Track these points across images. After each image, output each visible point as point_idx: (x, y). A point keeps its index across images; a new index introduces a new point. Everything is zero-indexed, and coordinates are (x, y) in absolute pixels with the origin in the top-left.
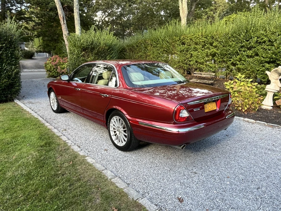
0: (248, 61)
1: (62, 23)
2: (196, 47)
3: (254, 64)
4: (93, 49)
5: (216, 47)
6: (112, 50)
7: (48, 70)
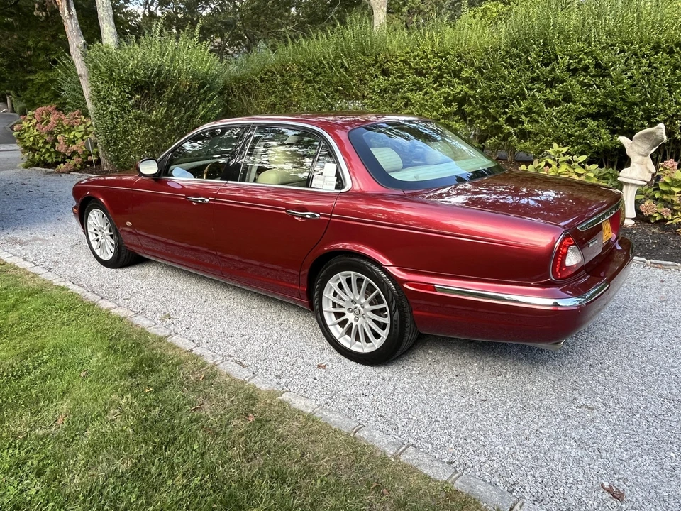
0: (547, 115)
1: (66, 15)
2: (418, 82)
3: (561, 120)
4: (162, 86)
5: (466, 80)
6: (210, 89)
7: (25, 148)
